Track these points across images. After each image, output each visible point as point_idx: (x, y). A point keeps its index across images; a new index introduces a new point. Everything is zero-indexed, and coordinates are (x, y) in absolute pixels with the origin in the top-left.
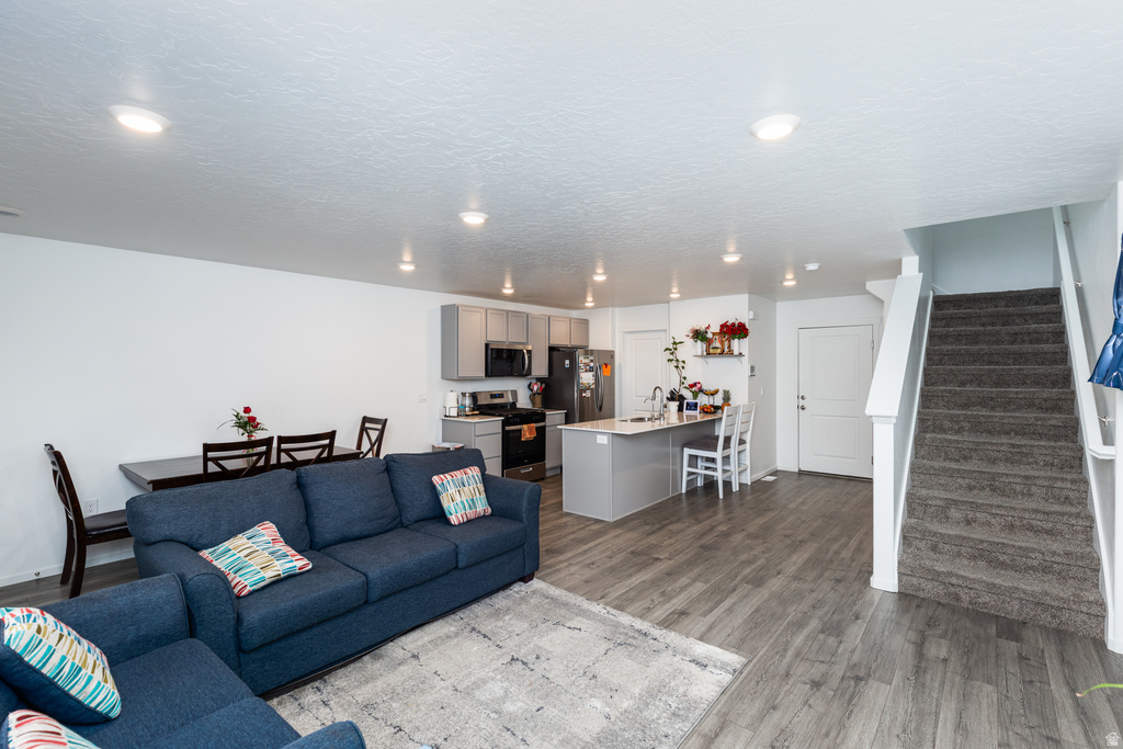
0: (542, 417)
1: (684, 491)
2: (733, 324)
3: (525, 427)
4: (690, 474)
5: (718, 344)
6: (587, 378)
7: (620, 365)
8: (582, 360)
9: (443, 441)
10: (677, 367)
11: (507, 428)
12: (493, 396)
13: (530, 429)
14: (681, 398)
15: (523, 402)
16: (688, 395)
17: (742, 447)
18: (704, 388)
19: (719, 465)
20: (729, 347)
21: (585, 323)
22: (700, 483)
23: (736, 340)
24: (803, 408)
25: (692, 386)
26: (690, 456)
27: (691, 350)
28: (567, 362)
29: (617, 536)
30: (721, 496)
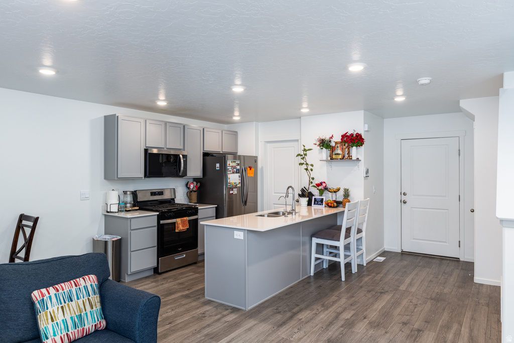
0: (195, 211)
1: (312, 274)
2: (352, 135)
3: (179, 220)
4: (317, 259)
5: (339, 151)
6: (234, 178)
7: (262, 168)
8: (230, 163)
9: (106, 234)
10: (307, 169)
11: (162, 222)
12: (153, 194)
13: (183, 222)
14: (310, 195)
15: (181, 198)
16: (315, 192)
17: (359, 236)
18: (329, 186)
19: (342, 252)
20: (349, 153)
21: (235, 134)
22: (325, 266)
23: (354, 148)
24: (405, 203)
25: (318, 185)
26: (318, 244)
27: (318, 156)
28: (218, 165)
29: (250, 329)
30: (343, 279)
